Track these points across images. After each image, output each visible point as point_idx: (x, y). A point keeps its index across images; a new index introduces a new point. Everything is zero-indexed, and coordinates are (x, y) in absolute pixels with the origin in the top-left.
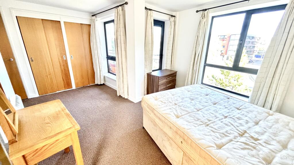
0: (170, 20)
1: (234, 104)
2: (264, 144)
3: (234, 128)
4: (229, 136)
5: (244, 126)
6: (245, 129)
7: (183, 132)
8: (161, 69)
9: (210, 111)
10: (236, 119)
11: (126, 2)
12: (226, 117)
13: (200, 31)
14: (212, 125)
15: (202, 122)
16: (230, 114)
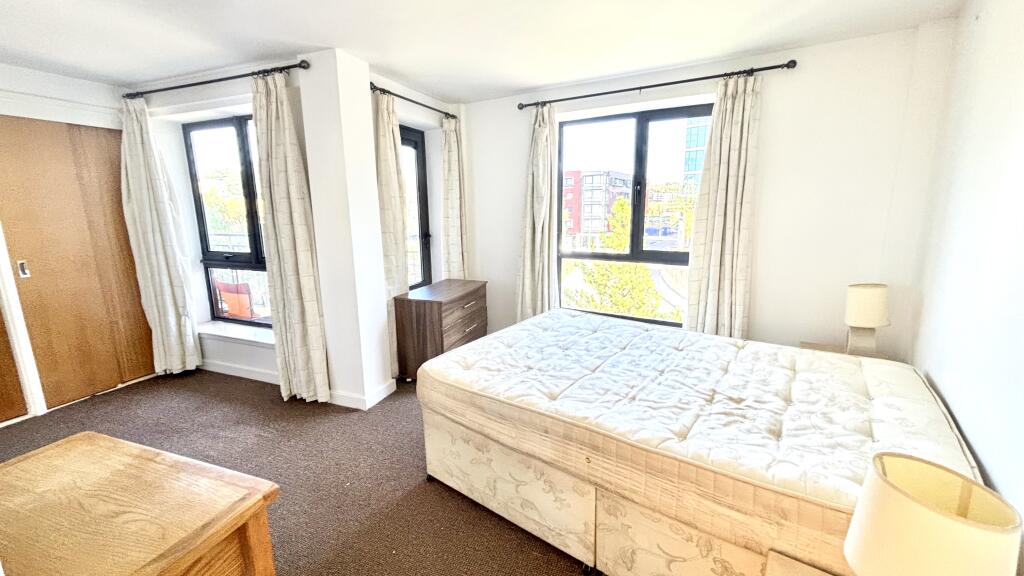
0: (442, 126)
1: (665, 339)
2: (757, 405)
3: (691, 391)
4: (689, 409)
5: (705, 381)
6: (712, 387)
7: (587, 429)
8: (430, 282)
9: (621, 366)
10: (685, 371)
11: (303, 62)
12: (662, 372)
13: (538, 161)
14: (642, 395)
15: (617, 394)
16: (667, 363)
